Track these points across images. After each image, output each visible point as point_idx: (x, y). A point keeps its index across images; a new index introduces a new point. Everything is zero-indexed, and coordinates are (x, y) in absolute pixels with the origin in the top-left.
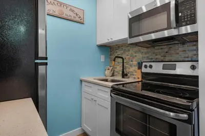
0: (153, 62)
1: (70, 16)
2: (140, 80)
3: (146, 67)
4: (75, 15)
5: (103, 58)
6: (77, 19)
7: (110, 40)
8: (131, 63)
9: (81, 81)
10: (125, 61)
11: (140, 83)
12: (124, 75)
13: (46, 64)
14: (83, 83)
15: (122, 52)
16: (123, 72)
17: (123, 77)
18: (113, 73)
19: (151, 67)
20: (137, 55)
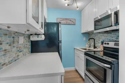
0: (110, 41)
1: (70, 23)
2: (102, 50)
3: (105, 44)
4: (72, 22)
5: (84, 39)
6: (73, 23)
7: (87, 31)
8: (99, 41)
9: (74, 49)
10: (95, 40)
11: (102, 52)
12: (95, 47)
13: (61, 43)
14: (75, 50)
15: (94, 36)
16: (94, 46)
17: (94, 48)
18: (90, 46)
19: (108, 44)
20: (102, 37)
